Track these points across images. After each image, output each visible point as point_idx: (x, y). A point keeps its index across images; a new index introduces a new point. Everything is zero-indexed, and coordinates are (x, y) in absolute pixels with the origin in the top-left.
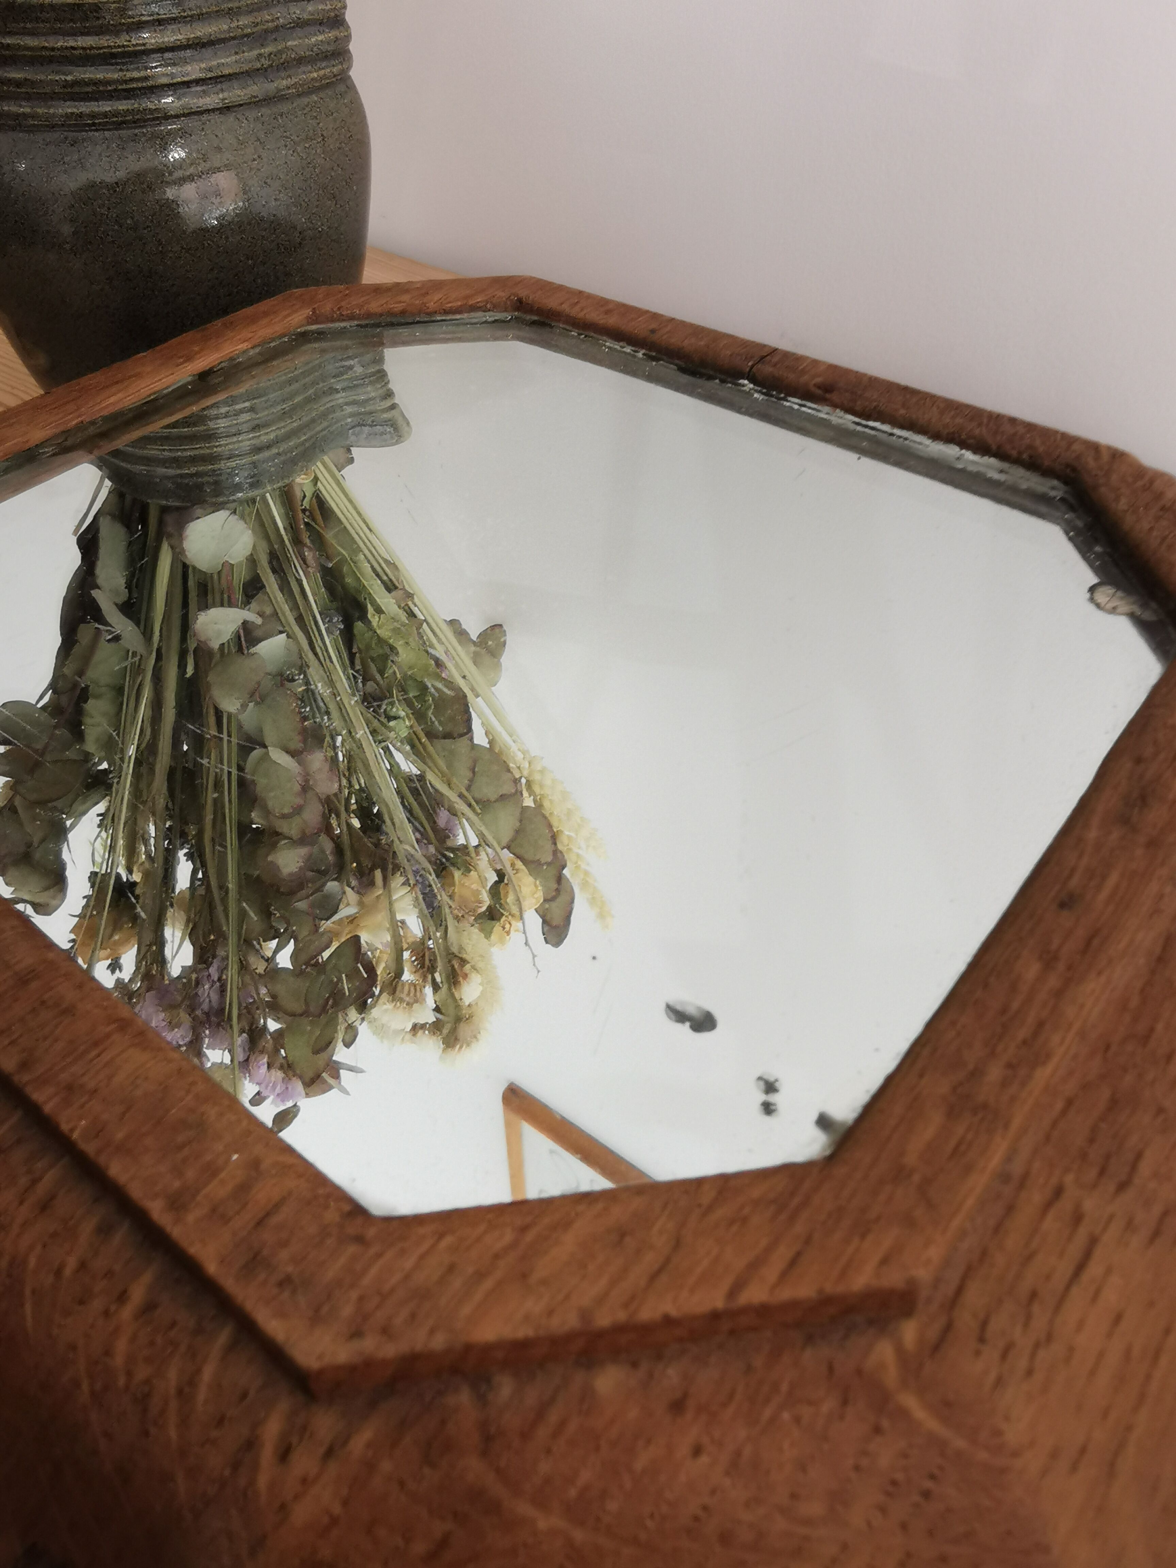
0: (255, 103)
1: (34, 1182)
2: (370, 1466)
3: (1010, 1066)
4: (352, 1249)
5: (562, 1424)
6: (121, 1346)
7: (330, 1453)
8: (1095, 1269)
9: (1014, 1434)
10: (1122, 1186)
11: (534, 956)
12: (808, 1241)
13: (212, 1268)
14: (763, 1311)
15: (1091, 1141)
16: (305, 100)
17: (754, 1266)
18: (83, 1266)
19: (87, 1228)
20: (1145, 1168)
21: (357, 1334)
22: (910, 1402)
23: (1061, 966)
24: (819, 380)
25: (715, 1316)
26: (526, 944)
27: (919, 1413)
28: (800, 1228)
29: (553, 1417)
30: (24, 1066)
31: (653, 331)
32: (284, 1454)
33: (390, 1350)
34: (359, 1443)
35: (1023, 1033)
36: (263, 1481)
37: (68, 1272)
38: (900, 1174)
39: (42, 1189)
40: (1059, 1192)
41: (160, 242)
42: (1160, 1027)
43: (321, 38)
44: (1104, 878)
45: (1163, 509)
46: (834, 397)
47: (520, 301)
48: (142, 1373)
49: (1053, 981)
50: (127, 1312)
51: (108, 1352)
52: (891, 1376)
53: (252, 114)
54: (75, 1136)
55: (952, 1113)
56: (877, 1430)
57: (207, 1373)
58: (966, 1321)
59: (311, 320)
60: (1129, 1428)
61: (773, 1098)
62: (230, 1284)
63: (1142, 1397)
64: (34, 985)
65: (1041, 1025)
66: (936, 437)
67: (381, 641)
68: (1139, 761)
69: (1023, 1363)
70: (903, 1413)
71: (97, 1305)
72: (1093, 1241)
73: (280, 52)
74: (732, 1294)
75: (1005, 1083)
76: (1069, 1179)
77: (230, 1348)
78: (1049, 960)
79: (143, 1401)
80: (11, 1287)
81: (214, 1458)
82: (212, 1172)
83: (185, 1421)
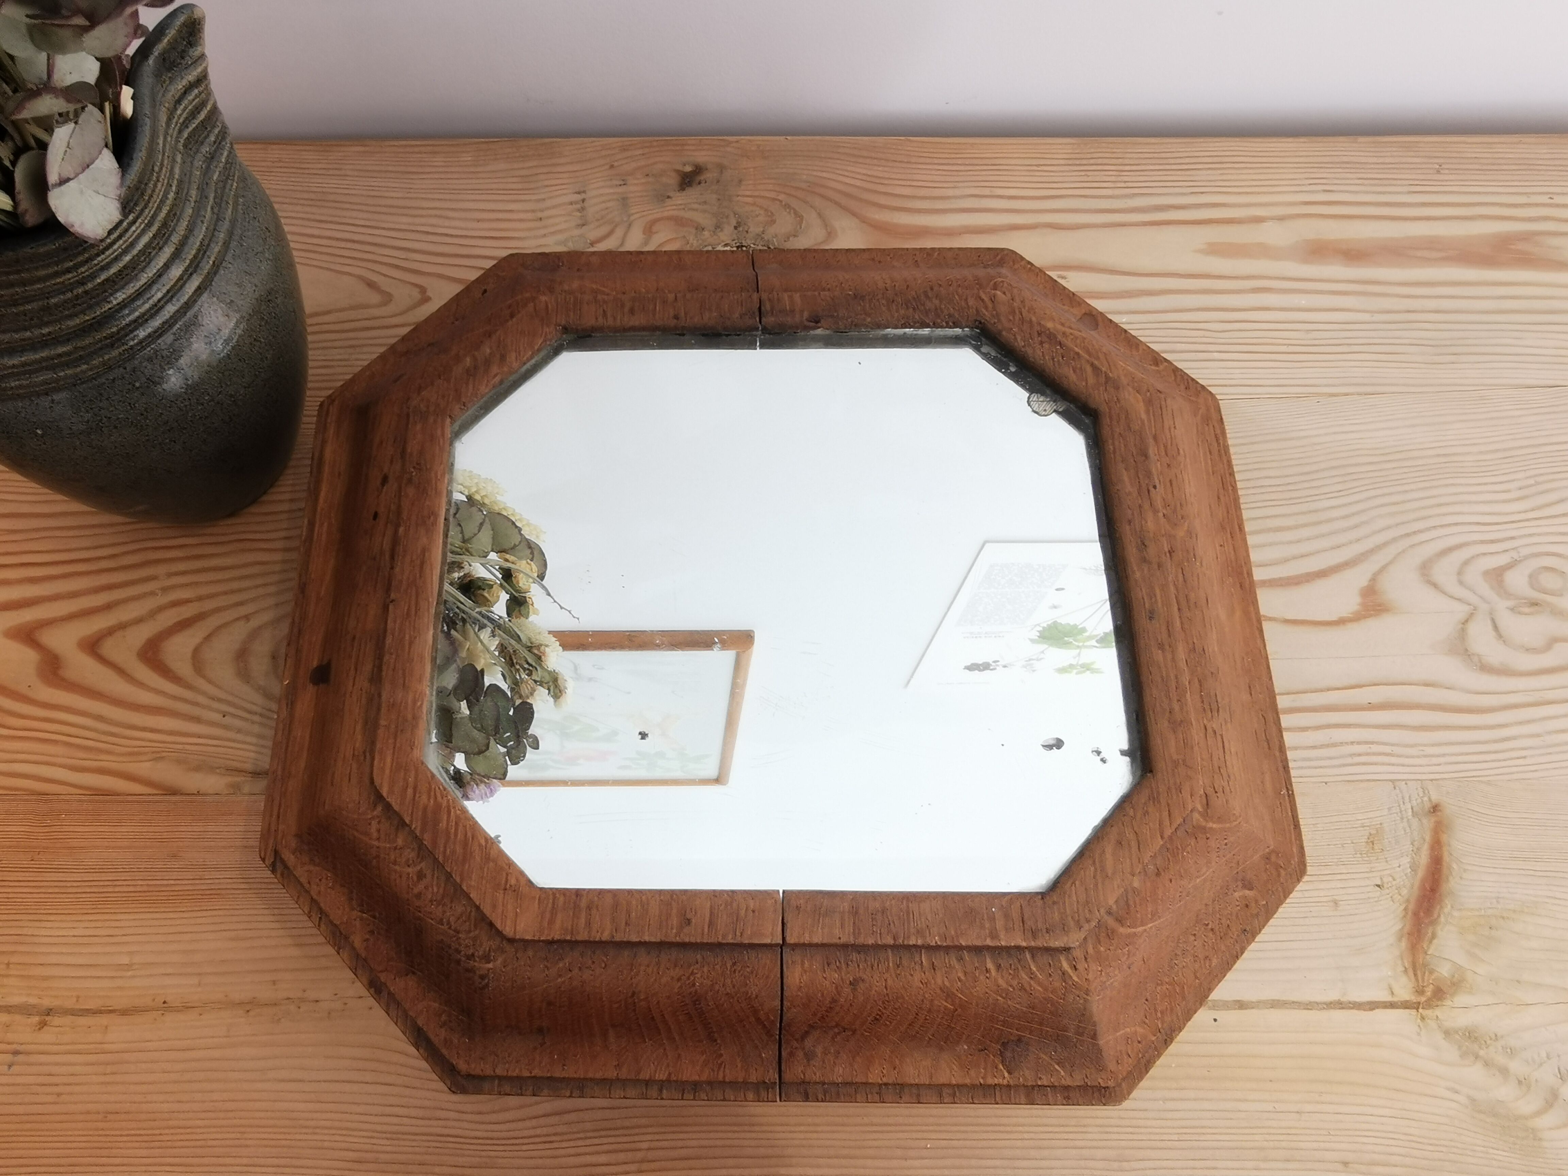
2: (1098, 952)
3: (1178, 701)
5: (1135, 902)
6: (1001, 982)
7: (1086, 959)
8: (1226, 745)
9: (1236, 811)
10: (1218, 711)
15: (1203, 702)
18: (965, 973)
19: (954, 962)
20: (1219, 699)
22: (1210, 825)
23: (1167, 647)
24: (806, 314)
27: (1214, 826)
28: (1163, 802)
29: (1131, 903)
32: (1075, 969)
35: (1174, 685)
36: (1075, 978)
37: (963, 978)
38: (1176, 764)
39: (925, 965)
42: (1196, 641)
44: (1155, 595)
46: (824, 322)
47: (563, 327)
48: (1015, 983)
49: (1169, 656)
50: (993, 972)
51: (998, 986)
57: (1034, 969)
61: (1102, 756)
62: (1029, 943)
65: (1176, 677)
66: (894, 327)
69: (1228, 790)
70: (1211, 828)
71: (982, 978)
72: (1222, 736)
74: (1162, 837)
75: (1181, 709)
76: (1205, 722)
77: (1033, 957)
78: (1161, 646)
79: (1022, 988)
80: (949, 995)
81: (1057, 984)
82: (992, 919)
83: (1040, 984)
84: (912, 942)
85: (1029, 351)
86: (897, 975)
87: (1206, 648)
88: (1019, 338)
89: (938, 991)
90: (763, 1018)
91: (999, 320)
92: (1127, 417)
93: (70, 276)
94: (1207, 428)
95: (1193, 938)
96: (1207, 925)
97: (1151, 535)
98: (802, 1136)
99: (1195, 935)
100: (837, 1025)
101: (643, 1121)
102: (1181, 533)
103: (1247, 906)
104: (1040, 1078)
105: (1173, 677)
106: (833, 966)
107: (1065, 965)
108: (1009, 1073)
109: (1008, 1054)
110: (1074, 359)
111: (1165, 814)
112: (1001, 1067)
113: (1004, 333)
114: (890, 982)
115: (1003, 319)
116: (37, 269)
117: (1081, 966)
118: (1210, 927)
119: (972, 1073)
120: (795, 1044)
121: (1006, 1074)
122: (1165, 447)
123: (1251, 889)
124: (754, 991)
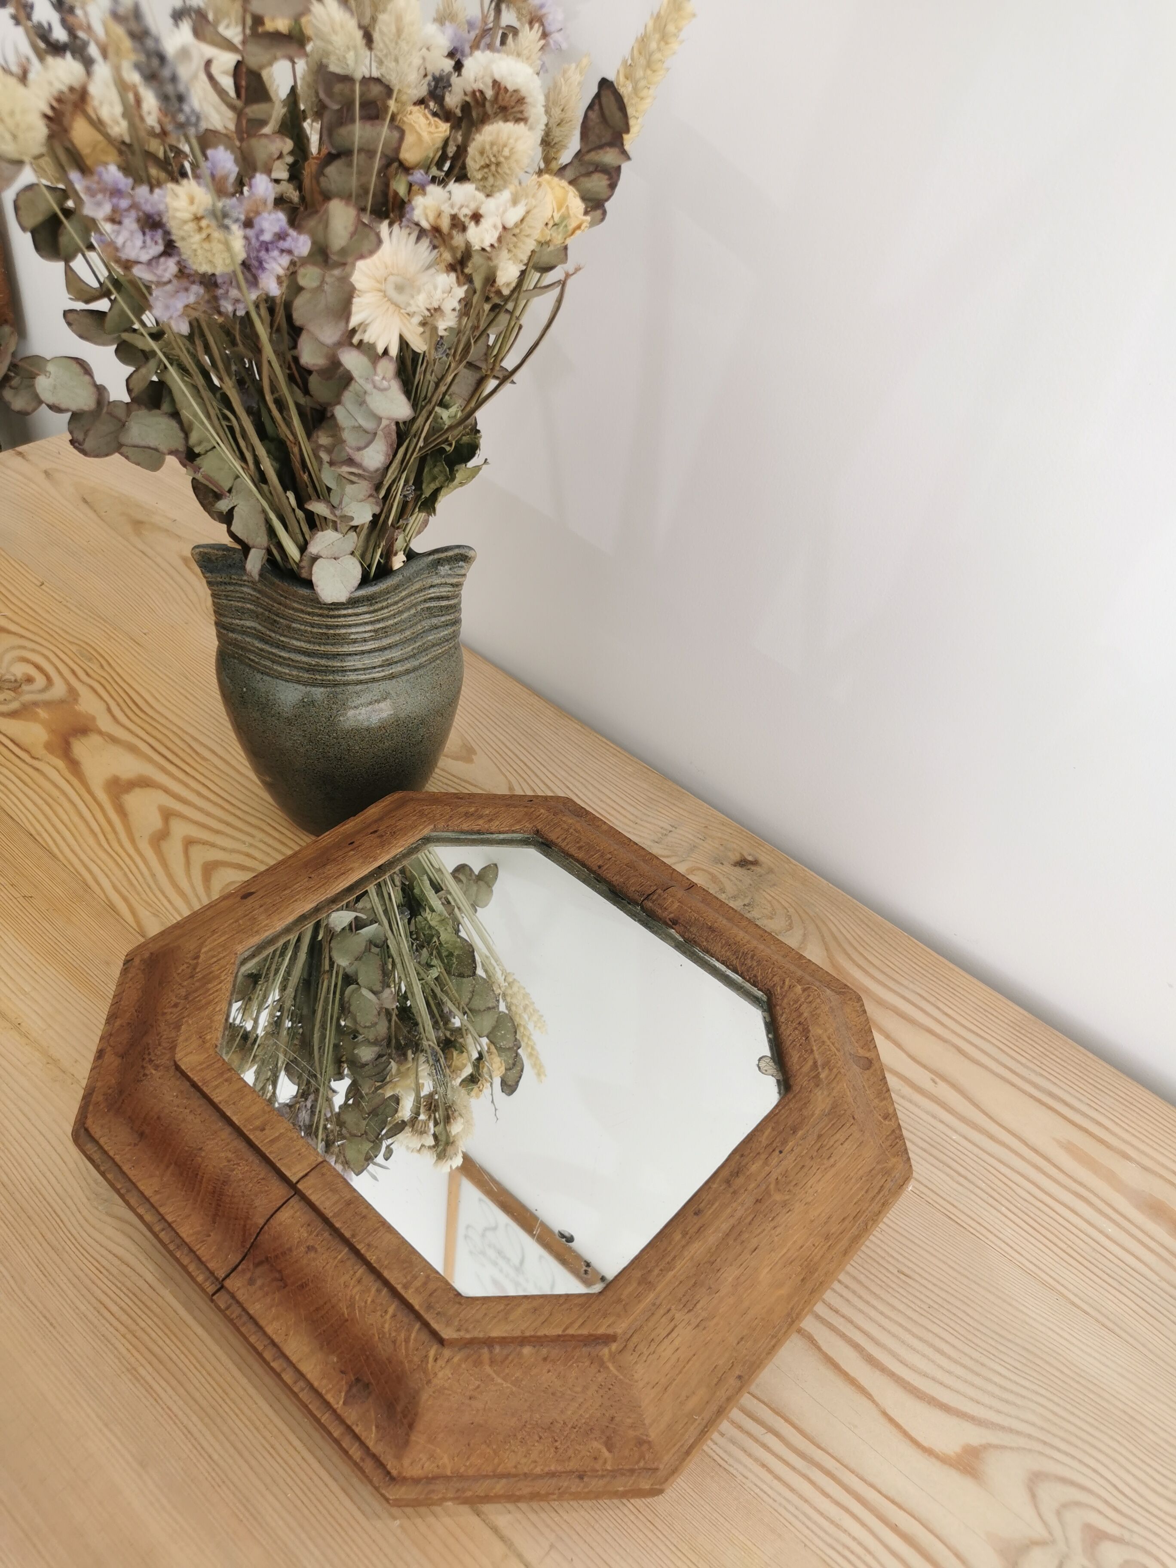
0: (407, 672)
1: (355, 1273)
2: (459, 1365)
3: (661, 1270)
4: (457, 1306)
5: (512, 1361)
6: (387, 1326)
7: (448, 1361)
8: (674, 1335)
9: (636, 1376)
10: (690, 1311)
11: (496, 1110)
12: (588, 1318)
13: (417, 1307)
14: (573, 1336)
15: (684, 1295)
16: (433, 665)
17: (572, 1323)
18: (373, 1301)
19: (373, 1290)
20: (699, 1306)
21: (459, 1330)
22: (610, 1365)
23: (688, 1237)
24: (672, 916)
25: (559, 1336)
26: (492, 1101)
27: (612, 1368)
28: (587, 1314)
29: (510, 1358)
30: (353, 1236)
31: (600, 867)
32: (436, 1360)
33: (468, 1336)
34: (456, 1359)
35: (668, 1259)
36: (430, 1366)
37: (369, 1302)
38: (619, 1301)
39: (358, 1274)
40: (669, 1311)
41: (349, 745)
42: (719, 1260)
43: (446, 632)
44: (713, 1205)
45: (799, 1023)
46: (676, 927)
47: (538, 831)
48: (394, 1334)
49: (683, 1242)
50: (388, 1317)
51: (383, 1327)
52: (606, 1358)
53: (405, 678)
54: (372, 1261)
55: (639, 1284)
56: (599, 1371)
57: (413, 1336)
58: (631, 1345)
59: (432, 830)
60: (674, 1380)
61: (588, 1270)
62: (422, 1312)
63: (680, 1372)
64: (352, 1206)
65: (675, 1257)
66: (718, 960)
67: (430, 927)
68: (742, 1156)
69: (645, 1358)
70: (608, 1368)
71: (379, 1313)
72: (676, 1326)
73: (424, 644)
74: (564, 1331)
75: (658, 1276)
76: (673, 1307)
77: (420, 1329)
78: (685, 1234)
79: (394, 1342)
80: (351, 1306)
81: (416, 1359)
82: (415, 1277)
83: (407, 1348)
84: (359, 1247)
85: (783, 1027)
86: (336, 1266)
87: (722, 1271)
88: (784, 1016)
89: (348, 1298)
90: (248, 1227)
91: (783, 999)
92: (805, 1104)
93: (308, 617)
94: (880, 1176)
95: (537, 1438)
96: (556, 1441)
97: (748, 1173)
98: (227, 1409)
99: (540, 1438)
100: (280, 1272)
101: (158, 1310)
102: (778, 1197)
103: (595, 1459)
104: (357, 1425)
105: (672, 1255)
106: (309, 1228)
107: (432, 1353)
108: (344, 1403)
109: (354, 1390)
110: (806, 1051)
111: (580, 1321)
112: (343, 1394)
113: (778, 1008)
114: (328, 1267)
115: (786, 1001)
116: (295, 601)
117: (441, 1363)
118: (557, 1444)
119: (325, 1382)
120: (251, 1266)
121: (341, 1402)
122: (821, 1147)
123: (610, 1451)
124: (257, 1203)
